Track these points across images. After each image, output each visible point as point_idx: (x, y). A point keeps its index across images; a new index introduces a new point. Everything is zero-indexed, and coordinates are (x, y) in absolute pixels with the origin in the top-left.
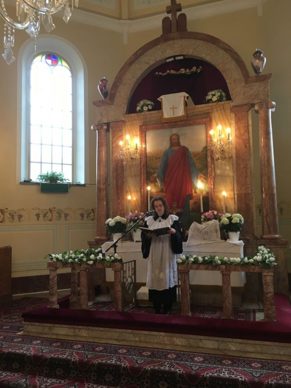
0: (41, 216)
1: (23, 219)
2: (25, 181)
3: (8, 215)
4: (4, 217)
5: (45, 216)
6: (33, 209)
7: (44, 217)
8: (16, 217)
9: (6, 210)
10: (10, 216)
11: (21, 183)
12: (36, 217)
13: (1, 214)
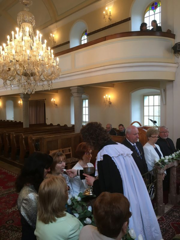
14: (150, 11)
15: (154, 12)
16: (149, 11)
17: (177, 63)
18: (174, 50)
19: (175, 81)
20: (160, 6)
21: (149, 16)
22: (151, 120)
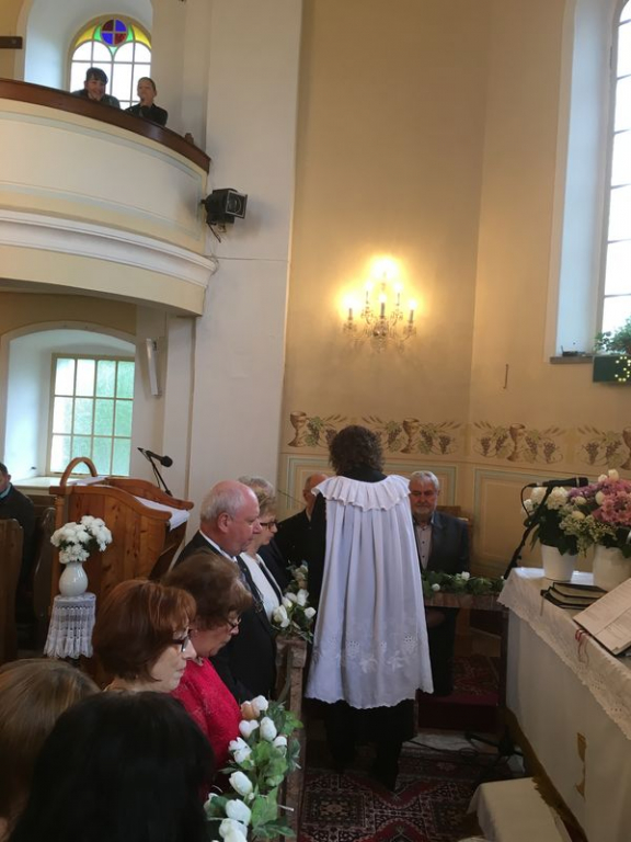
0: (602, 452)
1: (555, 455)
2: (566, 354)
3: (525, 443)
4: (516, 448)
5: (611, 451)
6: (580, 430)
7: (607, 456)
8: (541, 450)
9: (521, 431)
10: (528, 446)
11: (554, 360)
12: (587, 455)
13: (509, 440)
14: (96, 44)
15: (113, 57)
16: (90, 43)
17: (213, 258)
18: (207, 209)
19: (203, 318)
20: (134, 41)
21: (89, 59)
22: (149, 454)
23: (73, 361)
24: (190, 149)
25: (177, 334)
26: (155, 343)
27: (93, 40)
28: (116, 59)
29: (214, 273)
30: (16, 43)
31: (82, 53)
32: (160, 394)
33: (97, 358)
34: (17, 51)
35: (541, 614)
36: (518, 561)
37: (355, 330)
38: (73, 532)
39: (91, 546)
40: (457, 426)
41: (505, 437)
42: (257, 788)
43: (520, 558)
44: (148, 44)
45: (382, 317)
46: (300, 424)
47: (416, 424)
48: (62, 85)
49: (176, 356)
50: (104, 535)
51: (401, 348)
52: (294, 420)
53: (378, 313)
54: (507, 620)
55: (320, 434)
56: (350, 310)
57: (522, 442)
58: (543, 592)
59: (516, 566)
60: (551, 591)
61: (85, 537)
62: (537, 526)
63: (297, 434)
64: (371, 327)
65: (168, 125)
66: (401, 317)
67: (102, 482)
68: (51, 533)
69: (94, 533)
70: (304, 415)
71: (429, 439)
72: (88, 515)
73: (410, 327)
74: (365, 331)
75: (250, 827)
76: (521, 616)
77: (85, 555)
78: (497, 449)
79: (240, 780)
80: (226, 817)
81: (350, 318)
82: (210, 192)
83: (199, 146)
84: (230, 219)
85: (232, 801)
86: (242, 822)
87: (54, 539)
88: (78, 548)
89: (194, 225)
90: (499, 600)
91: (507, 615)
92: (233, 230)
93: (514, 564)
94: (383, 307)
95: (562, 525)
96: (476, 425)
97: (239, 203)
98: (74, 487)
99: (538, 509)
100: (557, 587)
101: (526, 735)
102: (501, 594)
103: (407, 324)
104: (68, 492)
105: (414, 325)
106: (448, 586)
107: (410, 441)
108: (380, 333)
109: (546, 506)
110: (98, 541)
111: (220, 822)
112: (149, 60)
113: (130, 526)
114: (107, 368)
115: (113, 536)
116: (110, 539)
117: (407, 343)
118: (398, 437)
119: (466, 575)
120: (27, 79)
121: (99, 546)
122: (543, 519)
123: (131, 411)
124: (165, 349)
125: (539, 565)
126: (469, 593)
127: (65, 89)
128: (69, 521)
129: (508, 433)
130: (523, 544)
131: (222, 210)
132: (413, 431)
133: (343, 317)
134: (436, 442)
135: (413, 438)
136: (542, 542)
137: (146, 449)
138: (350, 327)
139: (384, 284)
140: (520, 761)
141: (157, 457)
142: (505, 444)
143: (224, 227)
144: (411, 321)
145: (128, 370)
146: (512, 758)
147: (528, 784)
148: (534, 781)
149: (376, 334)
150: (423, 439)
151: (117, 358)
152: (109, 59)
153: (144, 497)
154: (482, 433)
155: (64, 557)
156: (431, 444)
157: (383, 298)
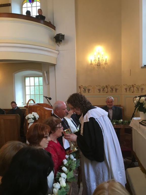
1: (144, 91)
2: (145, 66)
4: (134, 90)
8: (140, 90)
9: (135, 85)
10: (137, 89)
11: (142, 67)
13: (132, 88)
14: (28, 3)
15: (32, 5)
16: (26, 3)
17: (58, 50)
18: (55, 39)
19: (57, 65)
20: (36, 1)
21: (26, 7)
22: (46, 97)
23: (29, 78)
24: (51, 25)
25: (51, 69)
26: (46, 72)
27: (27, 2)
28: (32, 6)
29: (58, 54)
30: (9, 5)
31: (25, 5)
32: (49, 84)
33: (34, 77)
34: (10, 7)
35: (139, 128)
36: (134, 116)
37: (93, 65)
38: (30, 116)
39: (34, 119)
40: (119, 86)
41: (131, 87)
42: (68, 170)
43: (134, 115)
44: (39, 1)
45: (99, 61)
46: (81, 88)
47: (109, 86)
48: (21, 13)
49: (51, 74)
50: (37, 116)
51: (104, 68)
52: (80, 87)
53: (98, 60)
54: (132, 130)
55: (86, 90)
56: (91, 60)
57: (135, 88)
58: (140, 123)
59: (134, 117)
60: (142, 122)
61: (33, 117)
62: (138, 107)
63: (81, 91)
64: (96, 64)
65: (45, 20)
66: (104, 61)
67: (36, 104)
68: (26, 117)
69: (35, 116)
70: (82, 86)
71: (112, 89)
72: (33, 112)
73: (106, 63)
74: (95, 65)
75: (66, 179)
76: (135, 129)
77: (33, 121)
78: (129, 90)
79: (64, 169)
80: (61, 177)
81: (91, 62)
82: (56, 35)
83: (53, 24)
84: (61, 41)
85: (62, 173)
86: (64, 178)
87: (26, 118)
88: (31, 119)
89: (53, 43)
90: (130, 126)
91: (132, 129)
92: (62, 43)
93: (133, 117)
94: (99, 58)
95: (144, 106)
96: (124, 85)
97: (63, 36)
98: (30, 106)
99: (138, 103)
100: (143, 121)
101: (138, 157)
102: (130, 124)
103: (105, 62)
104: (29, 107)
105: (107, 62)
106: (117, 123)
107: (108, 90)
108: (99, 65)
109: (140, 102)
110: (36, 117)
111: (59, 178)
112: (40, 5)
113: (43, 114)
114: (37, 79)
115: (39, 116)
116: (38, 117)
117: (105, 67)
118: (105, 89)
119: (122, 120)
120: (12, 13)
121: (36, 119)
122: (139, 105)
123: (42, 88)
124: (49, 73)
125: (139, 117)
126: (123, 124)
127: (21, 14)
128: (29, 114)
129: (132, 86)
130: (135, 112)
131: (59, 39)
132: (108, 88)
133: (90, 62)
134: (114, 90)
135: (108, 89)
136: (139, 111)
137: (45, 96)
138: (91, 64)
139: (99, 53)
140: (137, 163)
141: (48, 98)
142: (131, 89)
143: (60, 43)
144: (106, 61)
145: (41, 79)
146: (135, 162)
147: (138, 168)
148: (140, 167)
149: (98, 65)
150: (111, 89)
151: (39, 76)
152: (31, 6)
153: (46, 107)
154: (125, 87)
155: (29, 122)
156: (113, 90)
157: (99, 56)
